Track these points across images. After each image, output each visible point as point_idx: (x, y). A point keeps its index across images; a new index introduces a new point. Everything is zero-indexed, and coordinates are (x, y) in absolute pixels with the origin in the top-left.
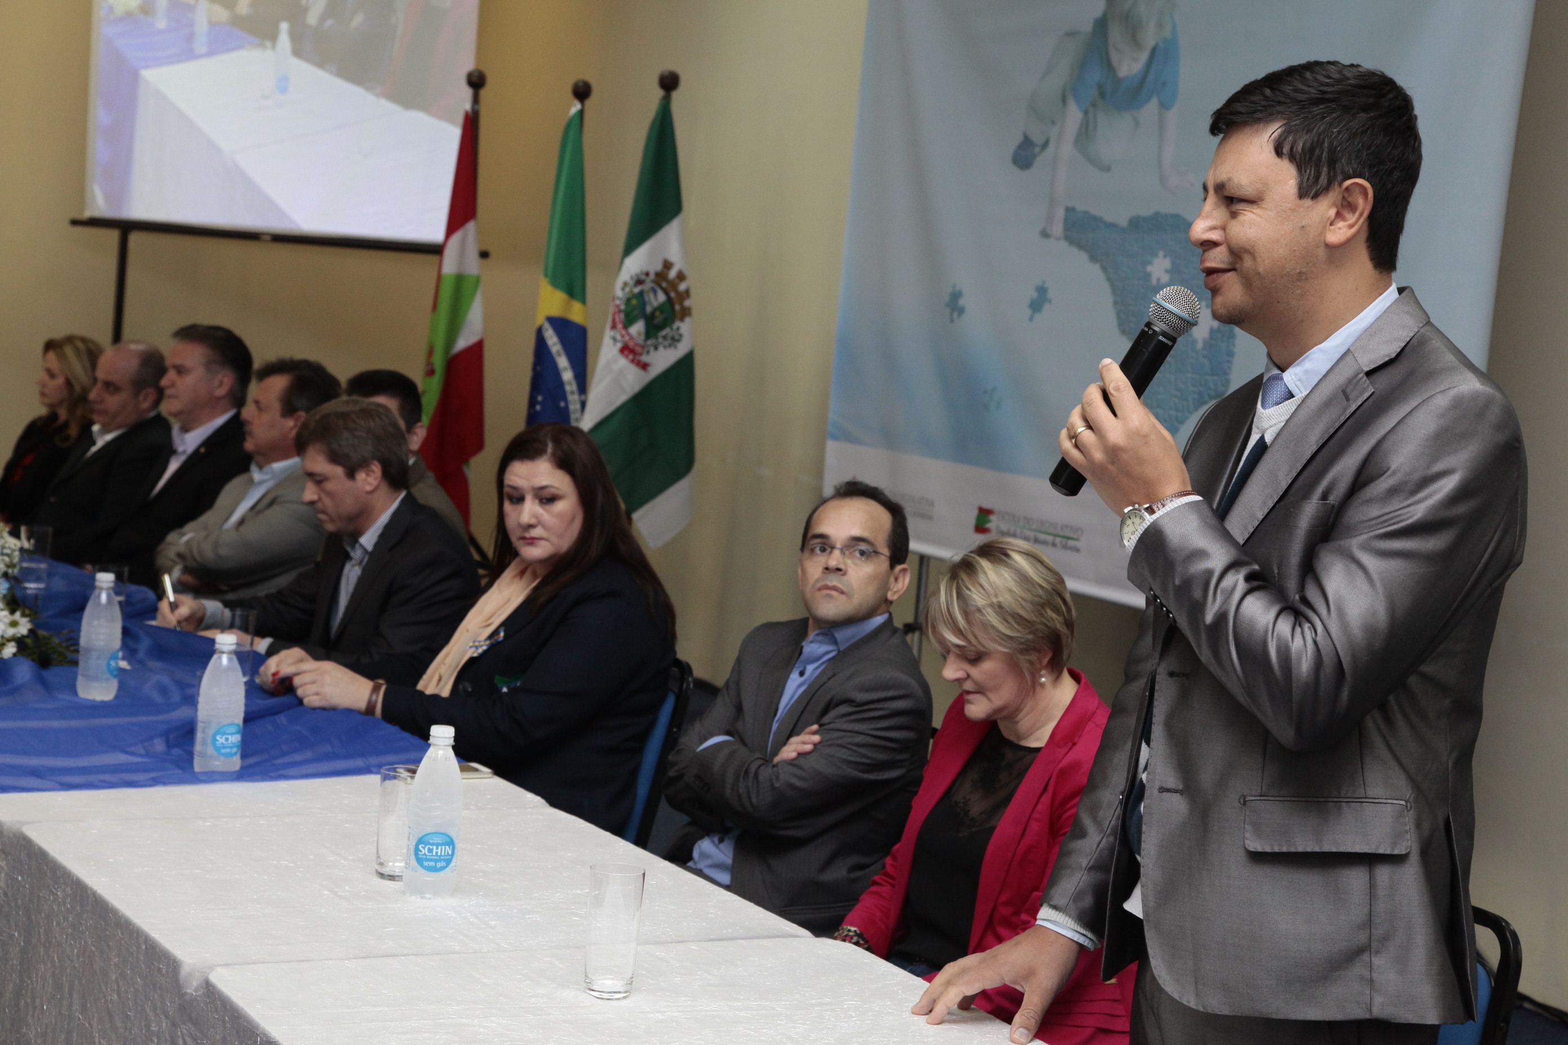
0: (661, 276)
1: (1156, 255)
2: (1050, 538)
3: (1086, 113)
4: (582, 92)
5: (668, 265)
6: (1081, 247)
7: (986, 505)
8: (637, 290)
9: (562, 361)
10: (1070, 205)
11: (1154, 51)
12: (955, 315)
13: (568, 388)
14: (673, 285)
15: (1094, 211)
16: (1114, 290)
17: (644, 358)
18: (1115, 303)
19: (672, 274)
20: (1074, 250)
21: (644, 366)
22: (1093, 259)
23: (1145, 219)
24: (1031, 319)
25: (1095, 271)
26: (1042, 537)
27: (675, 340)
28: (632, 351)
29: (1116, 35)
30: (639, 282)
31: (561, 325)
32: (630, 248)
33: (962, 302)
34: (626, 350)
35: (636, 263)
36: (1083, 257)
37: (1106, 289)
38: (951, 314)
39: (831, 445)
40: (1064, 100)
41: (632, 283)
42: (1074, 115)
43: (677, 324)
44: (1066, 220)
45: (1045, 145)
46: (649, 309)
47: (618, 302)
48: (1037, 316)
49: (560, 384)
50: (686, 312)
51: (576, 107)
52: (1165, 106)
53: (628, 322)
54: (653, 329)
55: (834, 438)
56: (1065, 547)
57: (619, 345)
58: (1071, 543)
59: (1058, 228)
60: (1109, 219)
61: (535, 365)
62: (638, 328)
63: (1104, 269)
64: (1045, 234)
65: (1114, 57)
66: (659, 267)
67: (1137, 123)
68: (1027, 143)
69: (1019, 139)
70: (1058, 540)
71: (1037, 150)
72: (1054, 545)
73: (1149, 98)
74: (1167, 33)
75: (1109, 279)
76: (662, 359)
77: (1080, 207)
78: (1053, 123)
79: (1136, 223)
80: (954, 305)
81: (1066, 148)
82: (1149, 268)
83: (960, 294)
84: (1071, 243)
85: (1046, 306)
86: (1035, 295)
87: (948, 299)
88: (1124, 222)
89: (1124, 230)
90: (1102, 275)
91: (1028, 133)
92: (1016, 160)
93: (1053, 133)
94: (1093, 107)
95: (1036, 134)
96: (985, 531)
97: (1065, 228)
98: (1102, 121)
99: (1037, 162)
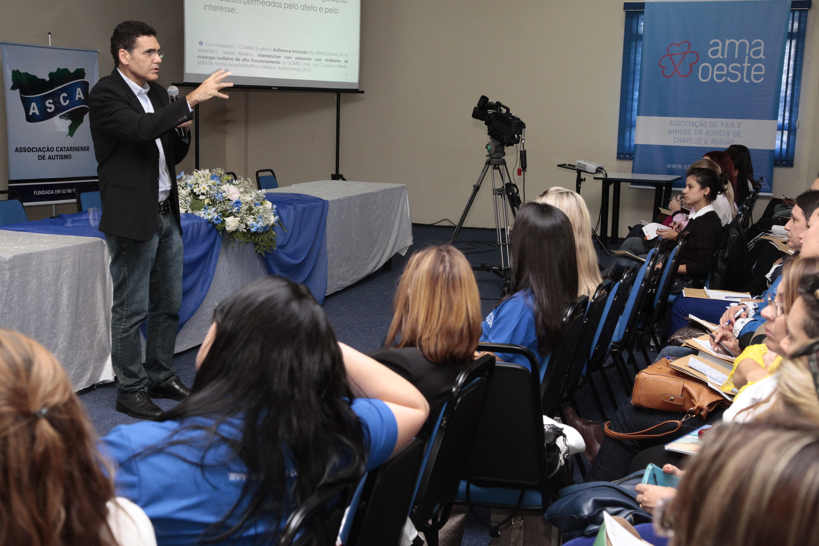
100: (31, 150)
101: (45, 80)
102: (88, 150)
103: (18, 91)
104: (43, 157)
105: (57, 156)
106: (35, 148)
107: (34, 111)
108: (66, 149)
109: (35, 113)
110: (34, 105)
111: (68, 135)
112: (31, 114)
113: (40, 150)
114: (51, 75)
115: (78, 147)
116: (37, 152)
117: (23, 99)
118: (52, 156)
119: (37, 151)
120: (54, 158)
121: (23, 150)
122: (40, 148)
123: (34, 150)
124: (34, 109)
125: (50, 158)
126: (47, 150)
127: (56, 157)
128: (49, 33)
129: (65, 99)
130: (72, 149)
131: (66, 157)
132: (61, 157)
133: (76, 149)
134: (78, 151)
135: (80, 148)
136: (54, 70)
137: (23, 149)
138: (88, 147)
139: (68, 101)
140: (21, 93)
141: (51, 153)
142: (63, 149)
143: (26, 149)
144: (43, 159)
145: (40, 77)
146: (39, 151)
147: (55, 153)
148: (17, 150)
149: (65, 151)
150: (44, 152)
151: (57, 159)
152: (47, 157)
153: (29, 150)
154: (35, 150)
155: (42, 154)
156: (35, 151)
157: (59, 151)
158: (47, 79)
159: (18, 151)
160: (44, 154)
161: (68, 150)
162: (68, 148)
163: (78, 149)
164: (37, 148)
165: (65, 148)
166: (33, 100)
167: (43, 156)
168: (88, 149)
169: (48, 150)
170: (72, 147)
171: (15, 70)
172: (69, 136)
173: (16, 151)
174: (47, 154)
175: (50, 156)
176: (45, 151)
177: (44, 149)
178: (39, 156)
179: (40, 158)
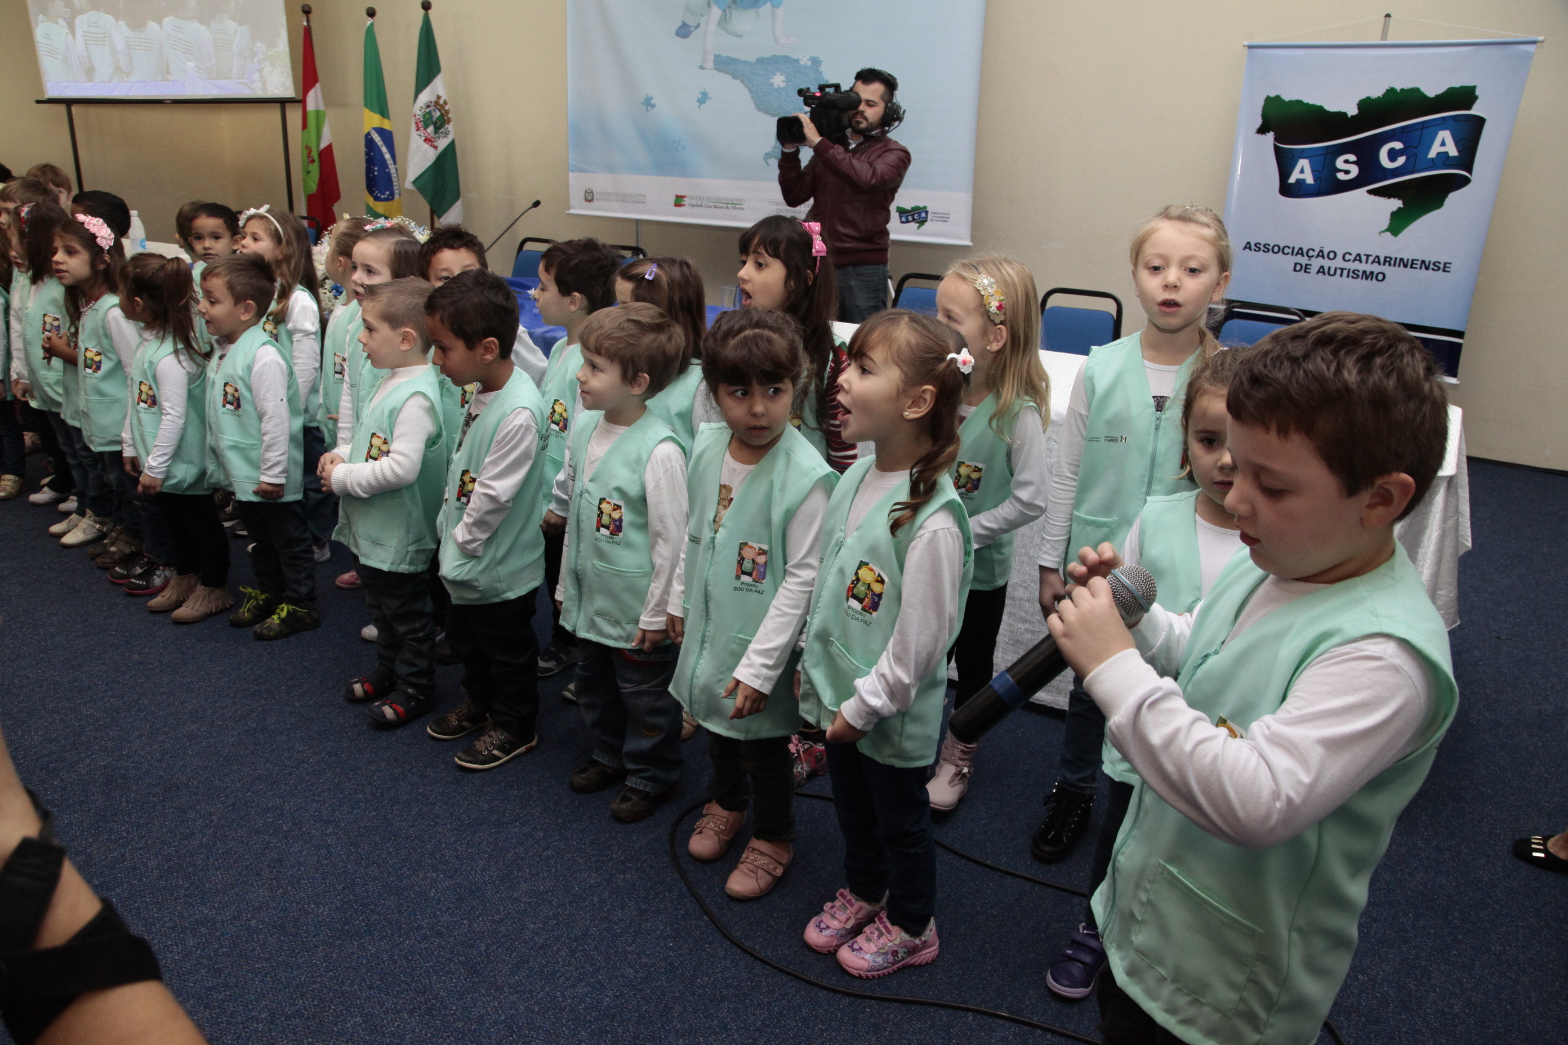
0: (437, 103)
1: (775, 75)
2: (725, 205)
3: (724, 11)
4: (371, 13)
5: (439, 97)
6: (726, 73)
7: (680, 194)
8: (428, 110)
9: (384, 150)
10: (717, 53)
12: (649, 108)
13: (389, 162)
14: (442, 107)
15: (733, 55)
16: (751, 91)
17: (435, 144)
18: (752, 97)
19: (441, 102)
20: (722, 74)
21: (436, 147)
22: (735, 78)
23: (766, 58)
24: (699, 107)
25: (738, 82)
26: (719, 205)
27: (447, 134)
28: (430, 141)
30: (428, 106)
31: (381, 131)
32: (419, 91)
33: (653, 102)
34: (426, 140)
35: (425, 97)
36: (728, 77)
37: (746, 91)
38: (647, 108)
39: (571, 174)
40: (709, 5)
41: (425, 107)
42: (716, 12)
43: (447, 126)
44: (715, 61)
45: (698, 26)
46: (434, 119)
47: (418, 117)
48: (703, 106)
49: (385, 161)
50: (449, 121)
51: (369, 21)
52: (775, 6)
53: (426, 127)
54: (437, 129)
55: (573, 171)
56: (734, 208)
57: (423, 138)
58: (737, 206)
59: (710, 64)
60: (742, 59)
61: (367, 154)
62: (431, 129)
63: (743, 82)
64: (702, 68)
66: (434, 99)
67: (758, 15)
68: (684, 25)
69: (680, 24)
70: (729, 206)
71: (692, 29)
72: (727, 208)
73: (764, 4)
75: (747, 87)
76: (443, 143)
77: (724, 54)
78: (702, 16)
79: (760, 61)
80: (648, 103)
81: (713, 27)
82: (771, 81)
83: (651, 98)
84: (720, 71)
85: (708, 101)
86: (700, 96)
87: (643, 101)
88: (753, 60)
89: (753, 64)
90: (742, 85)
91: (686, 21)
92: (678, 34)
93: (703, 21)
94: (729, 7)
95: (691, 21)
96: (681, 205)
97: (715, 65)
98: (735, 14)
99: (692, 35)
100: (1281, 250)
101: (1345, 114)
102: (1444, 270)
103: (1271, 136)
104: (1306, 268)
105: (1342, 270)
106: (1289, 247)
107: (1301, 176)
108: (1371, 259)
109: (1304, 180)
110: (1304, 163)
111: (1383, 232)
112: (1292, 180)
113: (1300, 252)
114: (1365, 105)
115: (1413, 260)
116: (1294, 257)
117: (1278, 151)
118: (1329, 268)
119: (1292, 254)
120: (1332, 272)
121: (1262, 248)
122: (1301, 249)
123: (1286, 250)
124: (1302, 171)
125: (1321, 270)
126: (1318, 256)
127: (1339, 272)
129: (1393, 155)
130: (1392, 262)
131: (1368, 276)
132: (1351, 274)
133: (1403, 263)
134: (1412, 267)
135: (1419, 263)
136: (1377, 92)
137: (1261, 246)
138: (1445, 264)
139: (1401, 160)
140: (1276, 139)
141: (1326, 263)
142: (1364, 258)
143: (1270, 248)
144: (1305, 272)
145: (1331, 107)
146: (1298, 253)
147: (1339, 263)
148: (1248, 246)
149: (1367, 262)
150: (1310, 257)
151: (1341, 275)
152: (1314, 269)
153: (1276, 249)
154: (1290, 251)
155: (1304, 260)
156: (1288, 254)
157: (1349, 260)
158: (1352, 111)
159: (1250, 249)
160: (1308, 262)
161: (1379, 263)
162: (1378, 257)
163: (1412, 263)
164: (1293, 248)
165: (1368, 256)
166: (1302, 154)
167: (1306, 265)
168: (1445, 266)
169: (1321, 254)
170: (1391, 258)
171: (1272, 95)
172: (1388, 234)
173: (1245, 248)
174: (1316, 263)
175: (1322, 267)
176: (1313, 256)
177: (1311, 253)
178: (1296, 264)
179: (1298, 267)
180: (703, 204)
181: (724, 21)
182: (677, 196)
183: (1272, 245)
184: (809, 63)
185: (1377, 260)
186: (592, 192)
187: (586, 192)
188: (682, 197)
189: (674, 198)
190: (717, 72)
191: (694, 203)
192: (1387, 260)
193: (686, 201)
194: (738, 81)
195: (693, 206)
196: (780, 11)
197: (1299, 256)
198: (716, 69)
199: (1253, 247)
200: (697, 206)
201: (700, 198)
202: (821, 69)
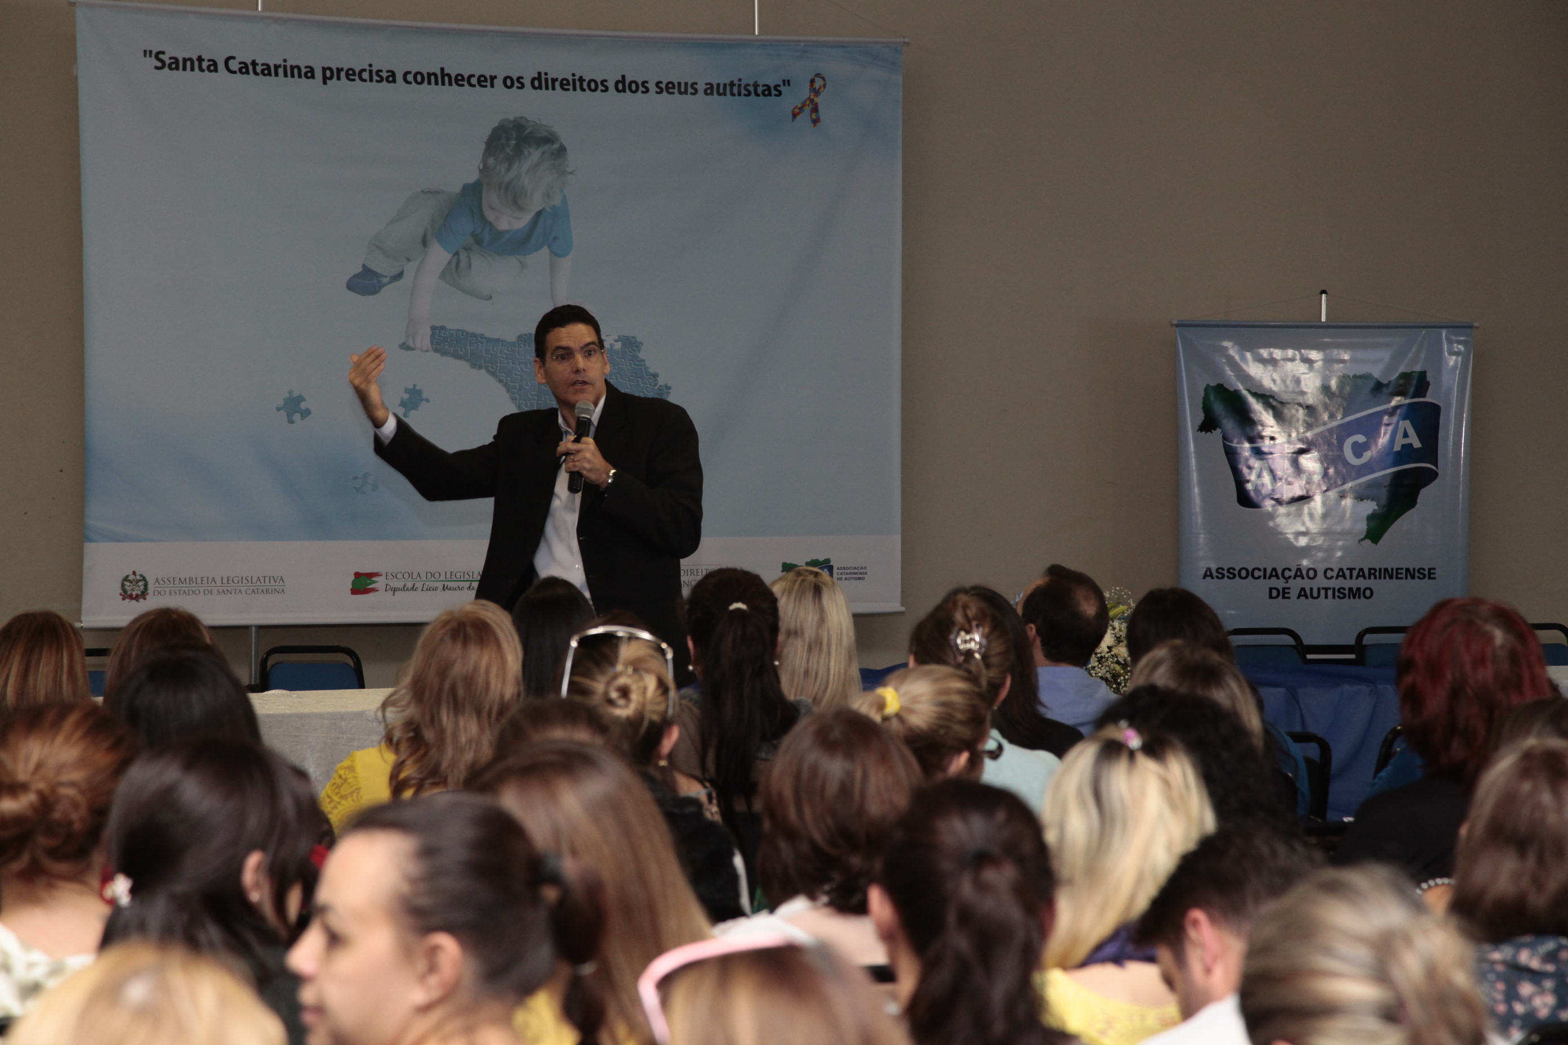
3: (457, 254)
6: (458, 357)
7: (364, 570)
10: (438, 324)
11: (539, 214)
12: (297, 417)
15: (471, 328)
16: (508, 391)
20: (448, 359)
22: (474, 366)
29: (491, 197)
33: (303, 405)
36: (464, 365)
37: (499, 389)
38: (290, 416)
39: (91, 547)
40: (425, 243)
42: (439, 256)
44: (433, 337)
45: (400, 275)
48: (413, 412)
52: (556, 254)
59: (423, 341)
60: (491, 335)
63: (492, 374)
64: (405, 347)
65: (490, 216)
67: (523, 266)
68: (367, 272)
69: (357, 270)
71: (385, 280)
73: (538, 248)
74: (557, 201)
75: (500, 381)
77: (451, 326)
78: (408, 260)
80: (294, 407)
81: (429, 279)
83: (301, 399)
84: (444, 353)
85: (424, 403)
86: (406, 396)
87: (281, 403)
88: (512, 338)
89: (513, 344)
90: (490, 379)
91: (369, 265)
92: (351, 286)
93: (410, 269)
94: (467, 249)
95: (382, 266)
96: (367, 591)
97: (432, 343)
98: (478, 262)
99: (383, 290)
100: (1250, 574)
102: (1430, 578)
103: (1219, 433)
104: (1284, 593)
105: (1326, 589)
106: (1259, 570)
107: (1262, 481)
108: (1355, 573)
109: (1266, 485)
110: (1262, 464)
111: (1362, 540)
112: (1252, 486)
113: (1274, 573)
115: (1397, 569)
116: (1267, 580)
117: (1230, 451)
118: (1311, 589)
119: (1265, 578)
120: (1315, 594)
121: (1226, 574)
122: (1274, 569)
123: (1257, 573)
124: (1262, 475)
125: (1303, 593)
126: (1296, 576)
127: (1323, 592)
128: (1324, 292)
129: (1359, 448)
130: (1377, 574)
131: (1355, 593)
132: (1337, 594)
133: (1390, 574)
134: (1397, 578)
135: (1404, 571)
137: (1225, 572)
138: (1430, 569)
139: (1368, 454)
140: (1226, 437)
141: (1307, 584)
142: (1347, 573)
143: (1236, 572)
144: (1284, 597)
146: (1271, 576)
147: (1321, 581)
148: (1208, 574)
149: (1351, 578)
150: (1287, 579)
151: (1326, 597)
152: (1294, 592)
153: (1244, 573)
154: (1261, 573)
155: (1280, 584)
156: (1259, 577)
157: (1332, 577)
159: (1212, 576)
160: (1287, 585)
161: (1364, 576)
162: (1361, 570)
163: (1397, 573)
164: (1265, 570)
165: (1351, 570)
167: (1284, 589)
168: (1430, 573)
169: (1299, 575)
170: (1375, 570)
171: (1215, 383)
172: (1368, 542)
173: (1205, 576)
174: (1295, 585)
175: (1303, 589)
176: (1290, 577)
177: (1287, 574)
178: (1271, 589)
179: (1274, 593)
180: (419, 585)
181: (453, 272)
182: (357, 575)
183: (1237, 569)
184: (618, 346)
185: (1361, 574)
186: (144, 579)
187: (126, 579)
188: (371, 575)
189: (353, 578)
190: (438, 355)
191: (399, 584)
192: (1373, 573)
193: (380, 583)
194: (483, 371)
195: (395, 590)
196: (565, 264)
197: (1274, 579)
198: (436, 350)
199: (1215, 574)
200: (404, 589)
201: (411, 575)
202: (642, 355)
